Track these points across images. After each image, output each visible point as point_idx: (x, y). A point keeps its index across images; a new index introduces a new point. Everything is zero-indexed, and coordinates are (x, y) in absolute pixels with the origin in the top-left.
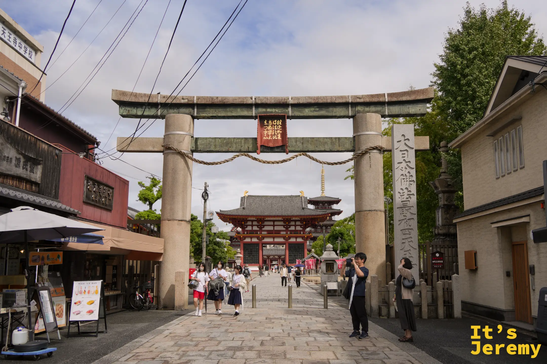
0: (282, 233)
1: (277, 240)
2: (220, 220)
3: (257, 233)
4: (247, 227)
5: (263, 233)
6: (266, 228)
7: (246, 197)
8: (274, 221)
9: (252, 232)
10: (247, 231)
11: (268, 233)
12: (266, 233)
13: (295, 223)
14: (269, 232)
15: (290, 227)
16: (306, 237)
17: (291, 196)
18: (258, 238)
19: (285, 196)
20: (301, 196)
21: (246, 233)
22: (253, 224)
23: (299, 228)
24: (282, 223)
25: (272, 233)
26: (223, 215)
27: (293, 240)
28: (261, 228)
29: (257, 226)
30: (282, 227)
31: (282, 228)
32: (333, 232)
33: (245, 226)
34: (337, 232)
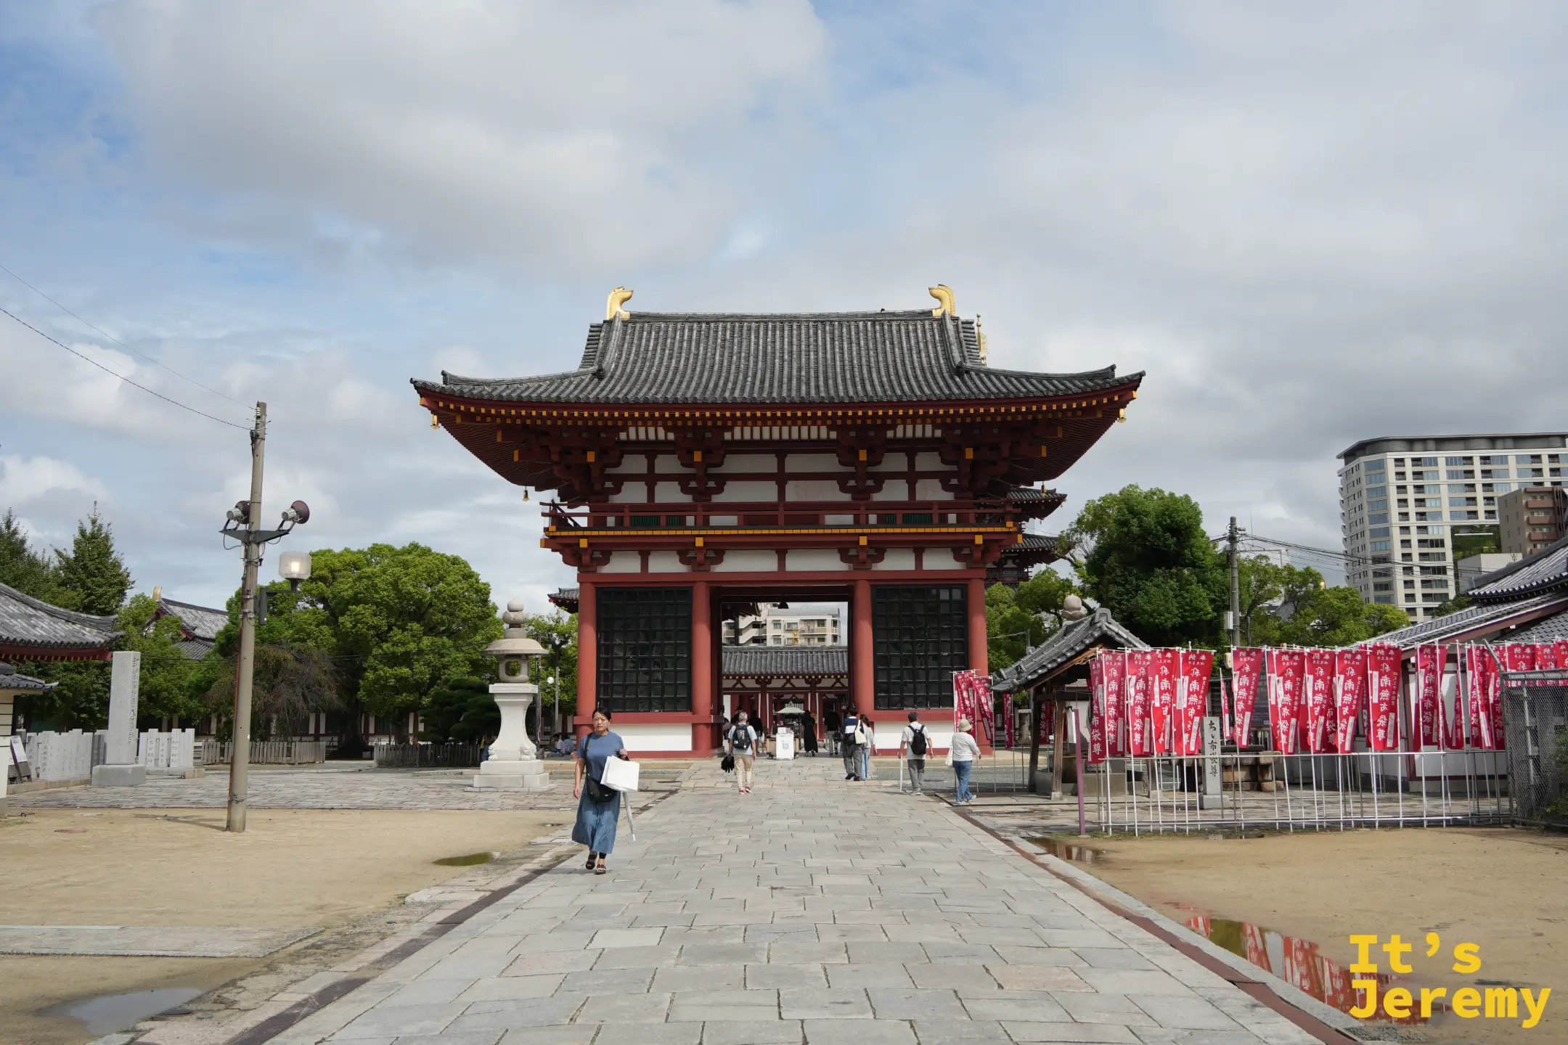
0: (830, 519)
1: (799, 563)
2: (442, 430)
3: (681, 524)
4: (617, 490)
5: (715, 520)
6: (734, 493)
7: (618, 324)
8: (781, 449)
9: (647, 514)
10: (619, 508)
11: (747, 522)
12: (732, 520)
13: (911, 464)
14: (751, 514)
15: (878, 488)
16: (979, 540)
17: (883, 313)
18: (684, 550)
19: (847, 316)
20: (937, 314)
21: (611, 521)
22: (658, 470)
23: (931, 492)
24: (829, 463)
25: (772, 522)
26: (460, 398)
27: (898, 563)
28: (702, 495)
29: (683, 481)
30: (834, 484)
31: (829, 492)
32: (1123, 523)
33: (609, 485)
34: (1150, 521)
